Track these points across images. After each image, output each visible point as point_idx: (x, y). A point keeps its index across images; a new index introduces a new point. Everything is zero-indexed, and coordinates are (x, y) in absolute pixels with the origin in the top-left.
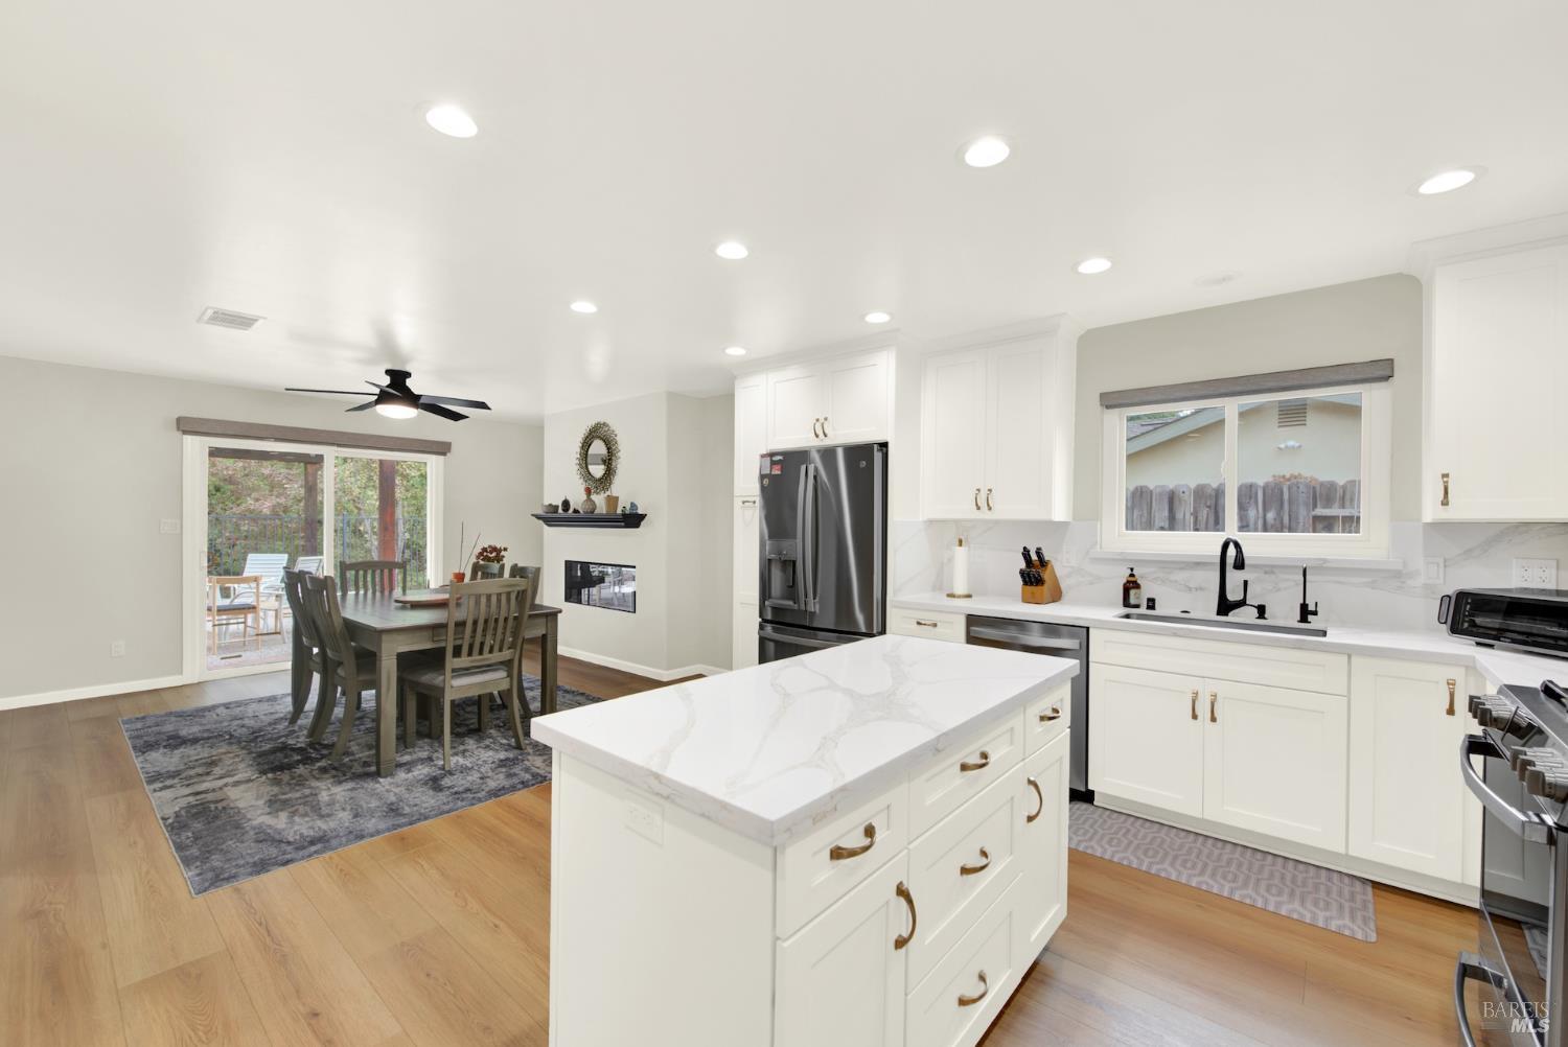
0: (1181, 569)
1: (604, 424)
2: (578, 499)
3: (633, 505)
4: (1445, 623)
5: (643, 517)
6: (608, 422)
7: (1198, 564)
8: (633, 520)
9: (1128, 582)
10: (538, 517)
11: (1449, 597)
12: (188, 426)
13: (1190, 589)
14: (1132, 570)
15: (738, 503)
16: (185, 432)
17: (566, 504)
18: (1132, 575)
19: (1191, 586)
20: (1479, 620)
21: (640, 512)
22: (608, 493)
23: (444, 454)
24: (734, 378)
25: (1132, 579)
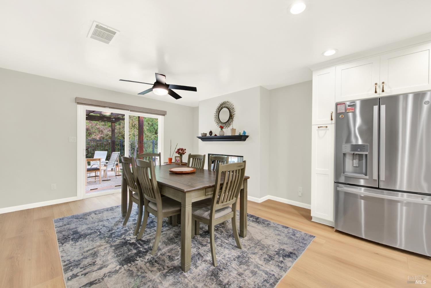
1: (227, 102)
2: (217, 131)
3: (244, 132)
5: (247, 137)
6: (229, 101)
8: (242, 138)
10: (199, 138)
12: (80, 102)
15: (314, 128)
16: (78, 103)
17: (211, 133)
21: (246, 134)
22: (231, 127)
23: (164, 115)
24: (312, 72)
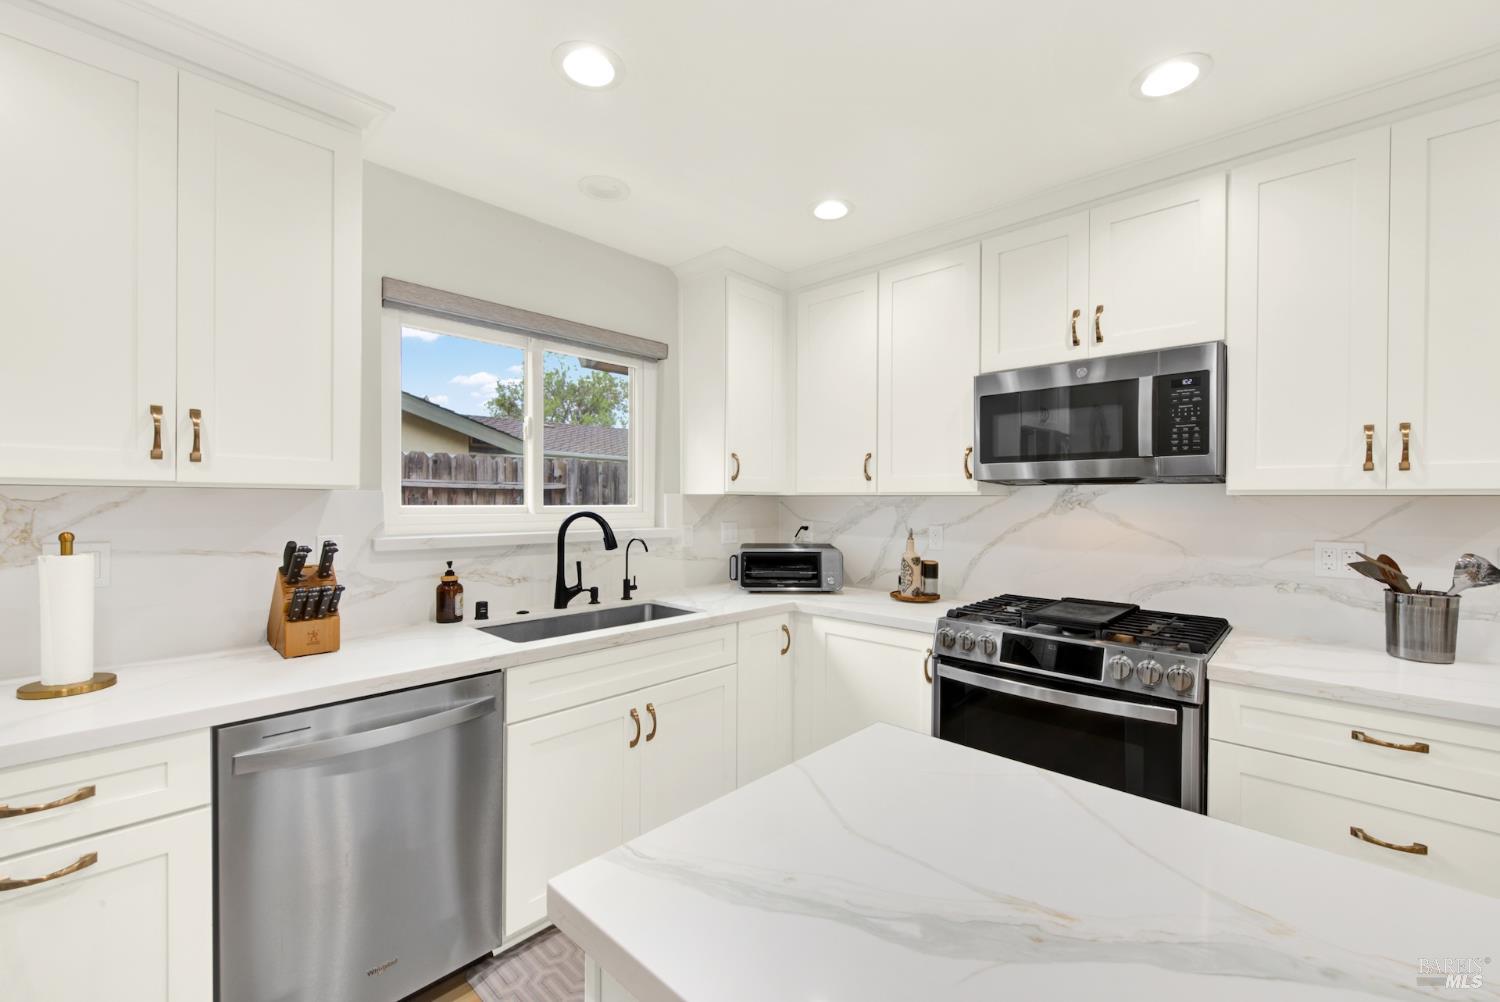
0: (502, 556)
4: (736, 579)
7: (521, 547)
9: (445, 584)
11: (736, 557)
13: (512, 581)
14: (450, 564)
18: (450, 573)
19: (514, 576)
20: (754, 573)
25: (450, 579)
